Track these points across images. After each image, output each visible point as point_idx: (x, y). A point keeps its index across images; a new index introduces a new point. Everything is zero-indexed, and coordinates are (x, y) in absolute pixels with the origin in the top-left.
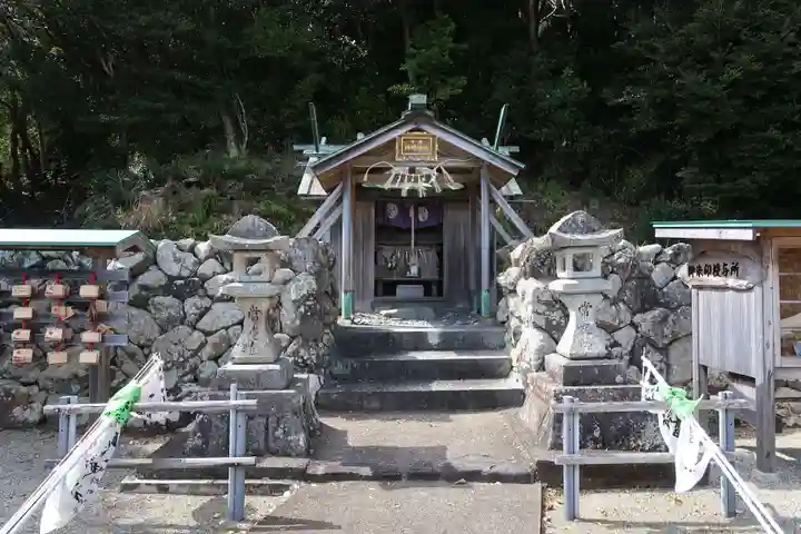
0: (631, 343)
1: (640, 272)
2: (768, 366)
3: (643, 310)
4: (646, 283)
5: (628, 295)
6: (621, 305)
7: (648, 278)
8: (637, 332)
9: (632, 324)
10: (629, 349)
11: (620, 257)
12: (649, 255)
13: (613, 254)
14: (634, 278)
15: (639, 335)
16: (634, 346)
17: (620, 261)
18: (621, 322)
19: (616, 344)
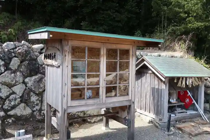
0: (22, 92)
1: (30, 57)
2: (64, 106)
3: (31, 76)
4: (34, 62)
5: (23, 68)
6: (18, 73)
7: (36, 60)
8: (26, 86)
9: (24, 82)
10: (21, 95)
11: (19, 49)
12: (37, 49)
13: (16, 48)
14: (27, 60)
15: (27, 88)
16: (24, 93)
17: (19, 51)
18: (16, 82)
19: (14, 93)
